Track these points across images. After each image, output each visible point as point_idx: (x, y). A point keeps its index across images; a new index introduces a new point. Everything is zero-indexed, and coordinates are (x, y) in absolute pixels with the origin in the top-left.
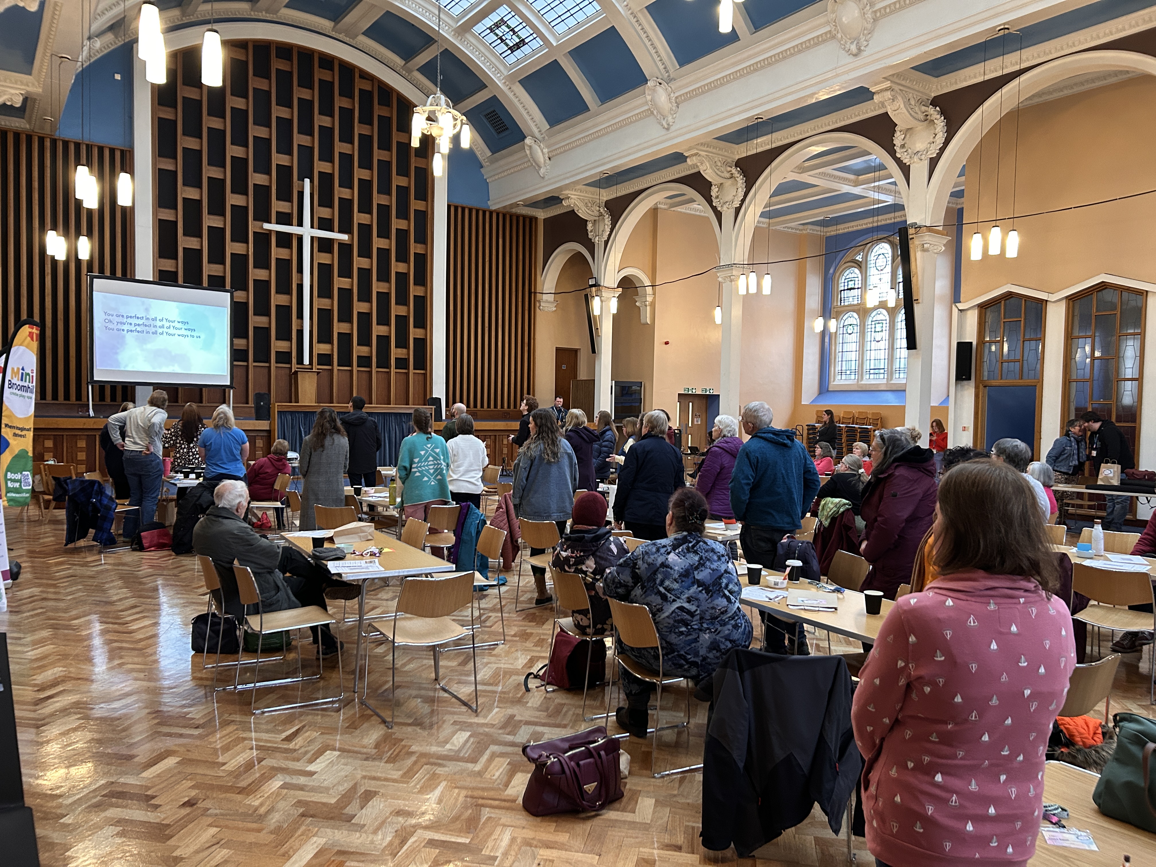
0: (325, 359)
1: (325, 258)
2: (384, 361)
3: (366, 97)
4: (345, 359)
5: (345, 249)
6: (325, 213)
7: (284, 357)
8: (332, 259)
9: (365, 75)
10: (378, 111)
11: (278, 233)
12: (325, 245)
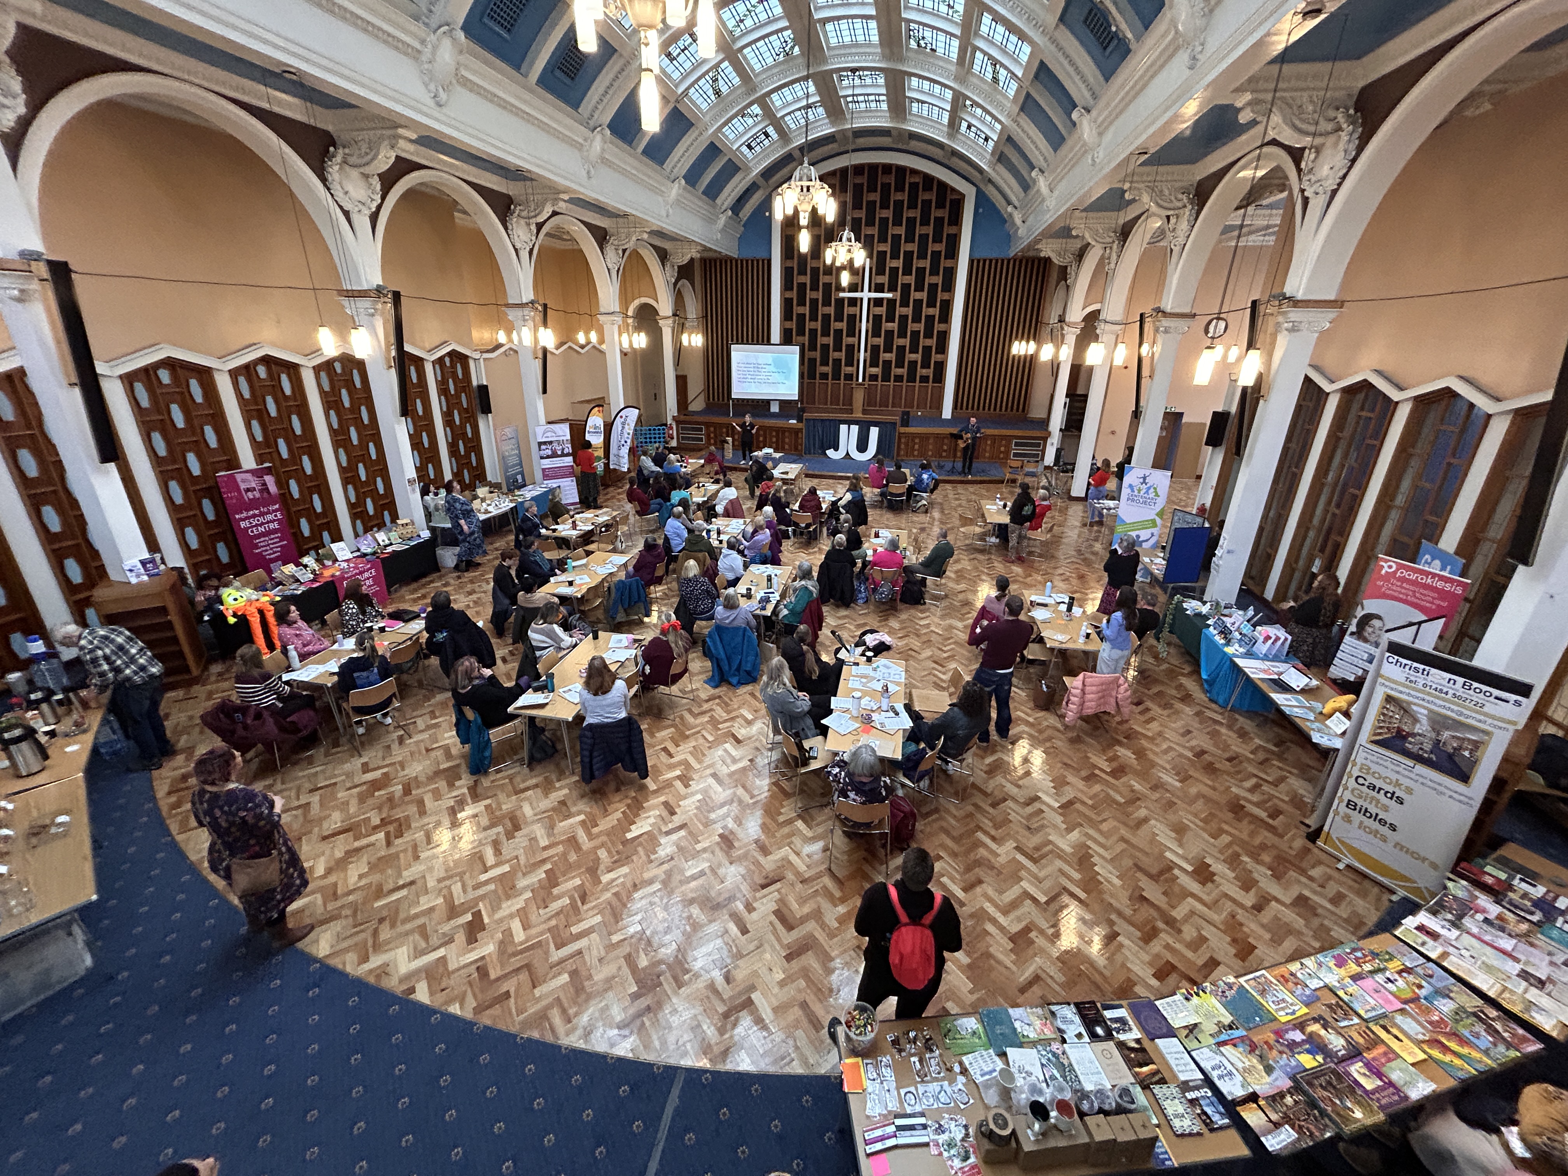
0: (874, 377)
1: (878, 310)
2: (912, 378)
3: (914, 187)
4: (886, 377)
5: (891, 302)
6: (881, 279)
7: (849, 377)
8: (882, 311)
9: (914, 172)
10: (923, 196)
11: (850, 299)
12: (878, 302)
